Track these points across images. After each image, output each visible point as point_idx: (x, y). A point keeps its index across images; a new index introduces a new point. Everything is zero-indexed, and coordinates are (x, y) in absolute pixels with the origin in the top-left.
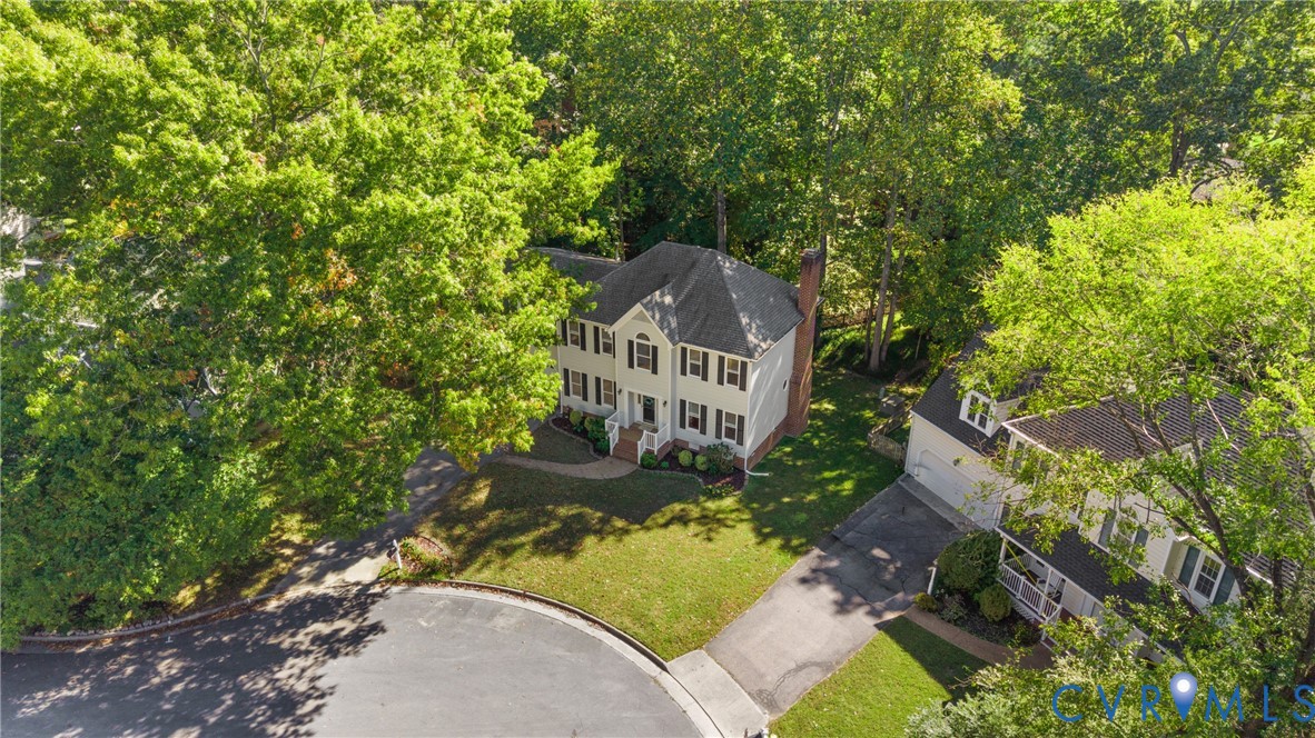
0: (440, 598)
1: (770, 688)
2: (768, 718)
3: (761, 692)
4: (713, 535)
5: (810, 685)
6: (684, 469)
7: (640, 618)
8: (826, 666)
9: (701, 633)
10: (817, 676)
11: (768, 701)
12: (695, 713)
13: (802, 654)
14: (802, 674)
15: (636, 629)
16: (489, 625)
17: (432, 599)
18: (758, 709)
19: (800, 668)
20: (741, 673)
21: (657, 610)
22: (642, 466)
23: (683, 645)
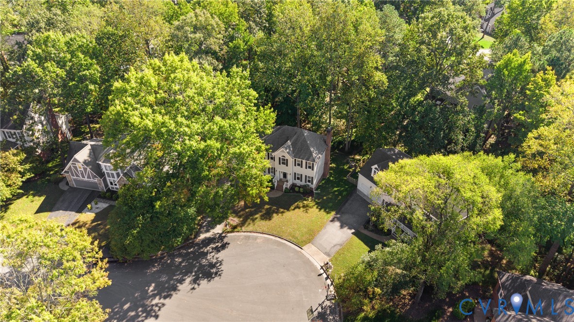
0: (241, 236)
1: (328, 251)
2: (328, 258)
3: (326, 252)
4: (308, 211)
5: (337, 250)
6: (297, 192)
7: (293, 237)
8: (341, 245)
9: (310, 239)
10: (339, 247)
11: (328, 254)
12: (311, 259)
13: (335, 242)
14: (335, 247)
15: (293, 239)
16: (256, 242)
17: (239, 236)
18: (326, 256)
19: (334, 246)
20: (320, 248)
21: (297, 234)
22: (285, 192)
23: (306, 242)
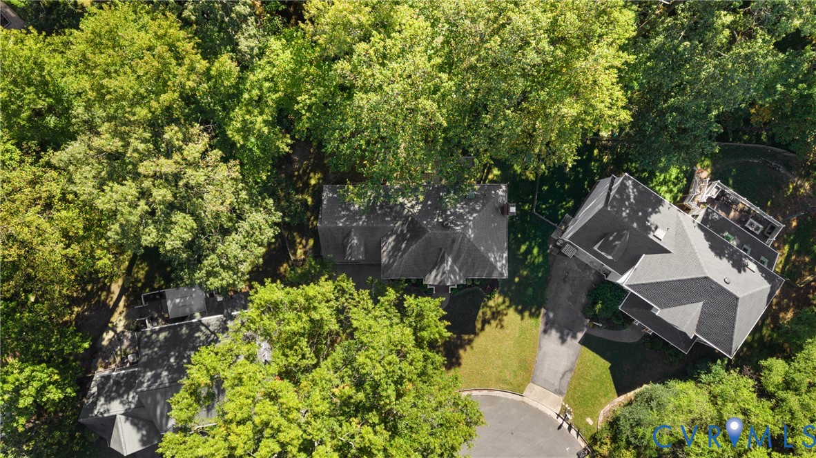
1: (558, 388)
2: (561, 398)
3: (556, 390)
4: (502, 323)
5: (569, 380)
6: (471, 286)
8: (571, 370)
9: (528, 377)
10: (569, 375)
11: (559, 392)
12: (541, 407)
13: (562, 369)
14: (565, 377)
18: (557, 396)
19: (563, 375)
20: (546, 386)
21: (508, 376)
22: (452, 293)
23: (524, 384)
